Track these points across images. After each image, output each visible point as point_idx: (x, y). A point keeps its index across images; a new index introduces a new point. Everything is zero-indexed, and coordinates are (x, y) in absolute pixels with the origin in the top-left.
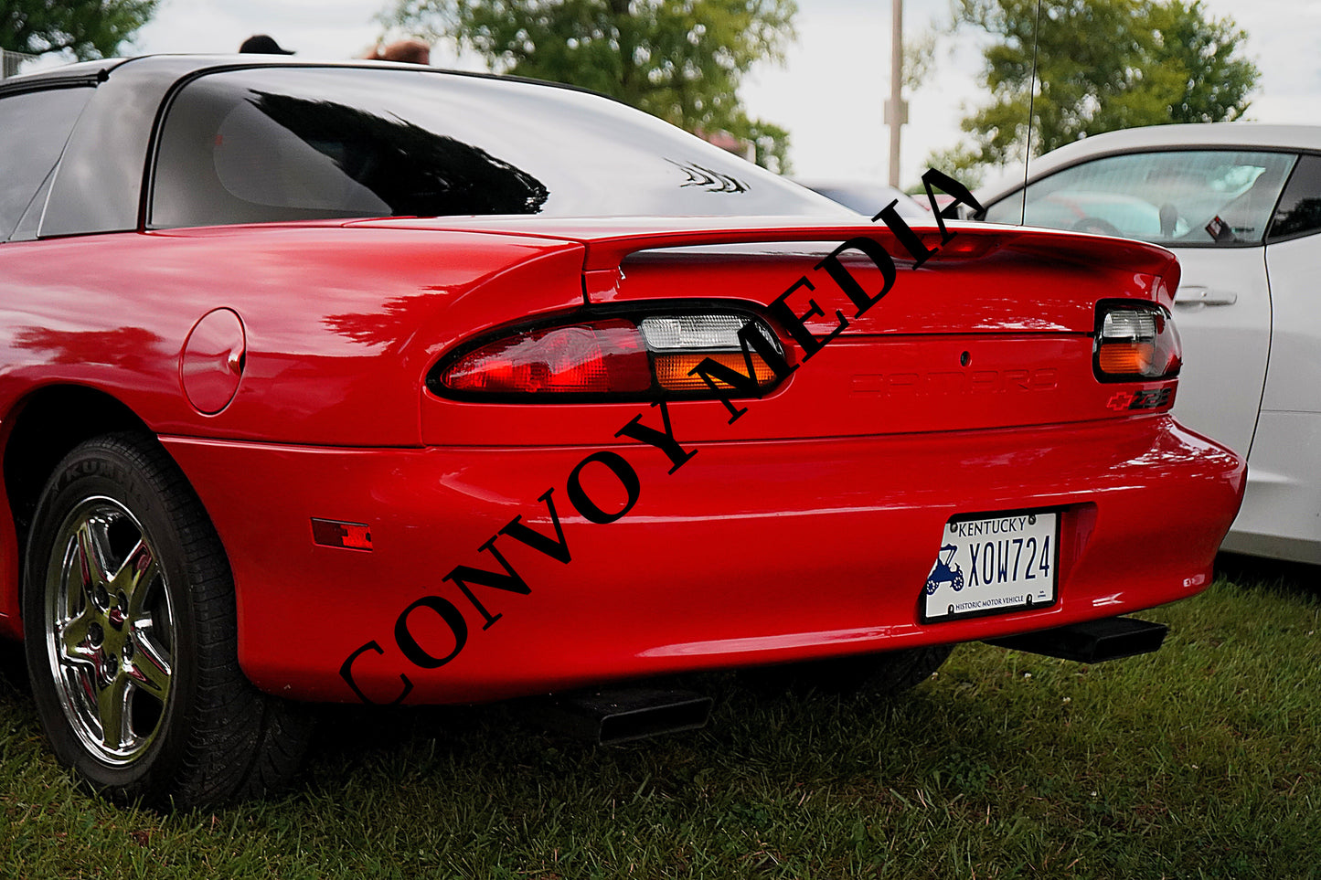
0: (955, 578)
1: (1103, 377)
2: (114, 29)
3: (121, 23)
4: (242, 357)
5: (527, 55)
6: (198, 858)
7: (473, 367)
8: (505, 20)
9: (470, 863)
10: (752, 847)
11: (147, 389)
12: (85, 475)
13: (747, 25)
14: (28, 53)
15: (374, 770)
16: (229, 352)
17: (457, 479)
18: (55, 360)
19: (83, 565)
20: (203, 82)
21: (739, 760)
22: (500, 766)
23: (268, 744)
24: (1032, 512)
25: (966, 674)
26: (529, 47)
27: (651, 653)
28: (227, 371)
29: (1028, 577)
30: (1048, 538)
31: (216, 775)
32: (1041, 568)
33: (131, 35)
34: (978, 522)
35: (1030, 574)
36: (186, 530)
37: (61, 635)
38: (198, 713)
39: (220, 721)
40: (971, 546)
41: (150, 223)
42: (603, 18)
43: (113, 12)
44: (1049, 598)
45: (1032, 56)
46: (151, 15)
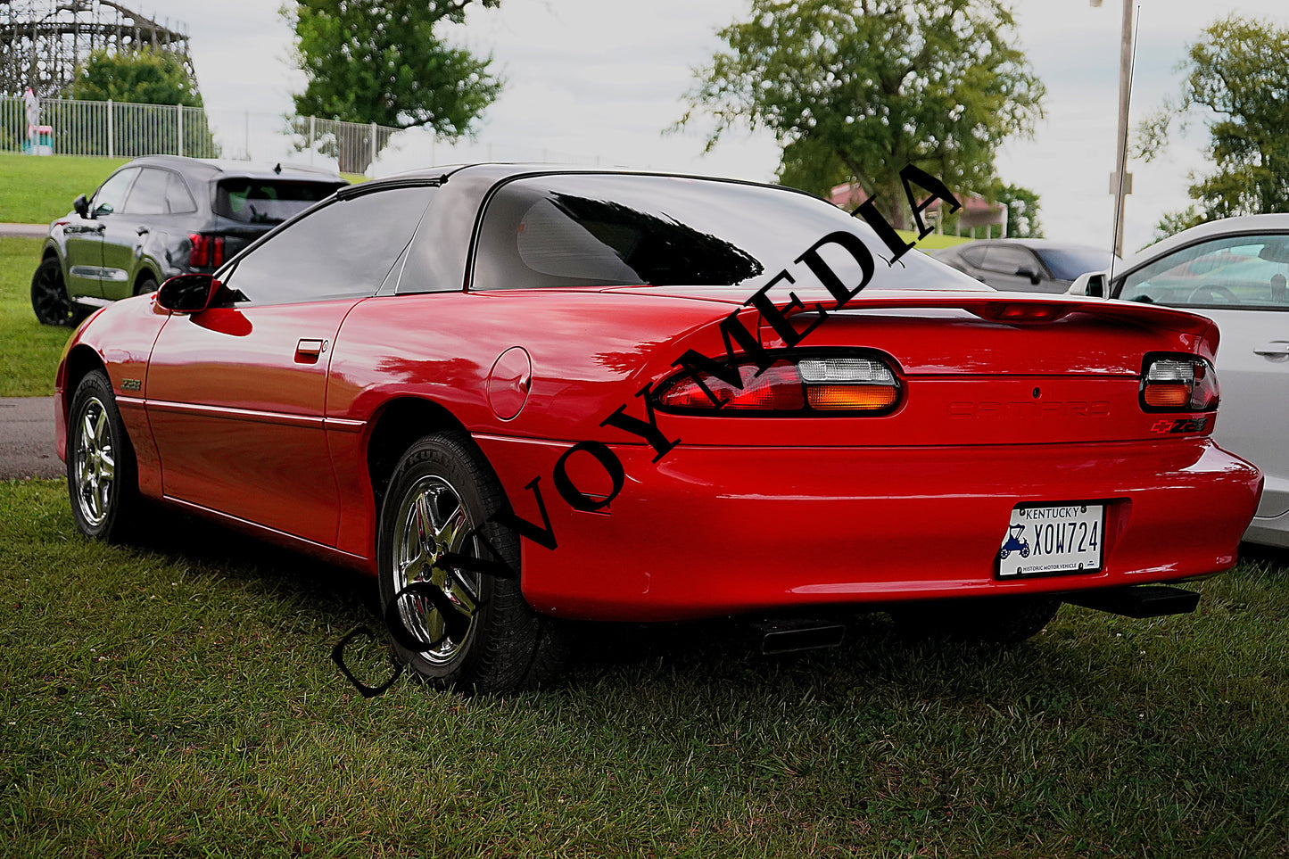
0: (1023, 549)
1: (1148, 409)
2: (467, 107)
3: (473, 102)
4: (529, 381)
5: (811, 129)
6: (490, 725)
7: (683, 390)
8: (792, 100)
9: (676, 737)
10: (879, 737)
11: (467, 401)
12: (422, 460)
13: (1001, 105)
14: (395, 127)
15: (618, 676)
16: (520, 376)
17: (670, 467)
18: (408, 380)
19: (420, 523)
20: (514, 186)
21: (883, 682)
22: (710, 679)
23: (541, 650)
24: (1084, 504)
25: (1072, 632)
26: (813, 122)
27: (796, 590)
28: (519, 390)
29: (1080, 550)
30: (1096, 523)
31: (505, 671)
32: (1091, 544)
33: (480, 112)
34: (1042, 510)
35: (1082, 548)
36: (489, 499)
37: (403, 572)
38: (493, 626)
39: (509, 632)
40: (1036, 526)
41: (472, 285)
42: (876, 98)
43: (466, 93)
44: (1097, 566)
45: (1256, 132)
46: (497, 95)
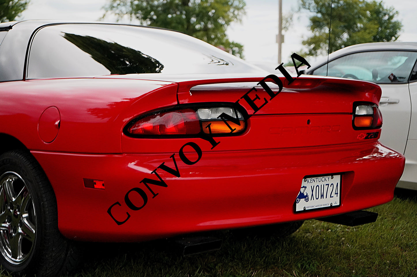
0: (306, 198)
1: (356, 128)
2: (14, 13)
3: (16, 10)
4: (59, 123)
5: (154, 20)
7: (139, 126)
8: (147, 8)
12: (5, 164)
13: (229, 10)
17: (134, 165)
19: (4, 195)
21: (231, 261)
23: (69, 257)
24: (332, 175)
25: (308, 230)
26: (155, 17)
27: (201, 224)
28: (54, 128)
29: (331, 197)
30: (337, 183)
31: (51, 268)
32: (335, 194)
33: (19, 14)
34: (314, 178)
35: (331, 196)
39: (52, 249)
40: (311, 186)
41: (27, 77)
42: (180, 8)
43: (13, 7)
44: (338, 204)
45: (326, 20)
46: (26, 7)
